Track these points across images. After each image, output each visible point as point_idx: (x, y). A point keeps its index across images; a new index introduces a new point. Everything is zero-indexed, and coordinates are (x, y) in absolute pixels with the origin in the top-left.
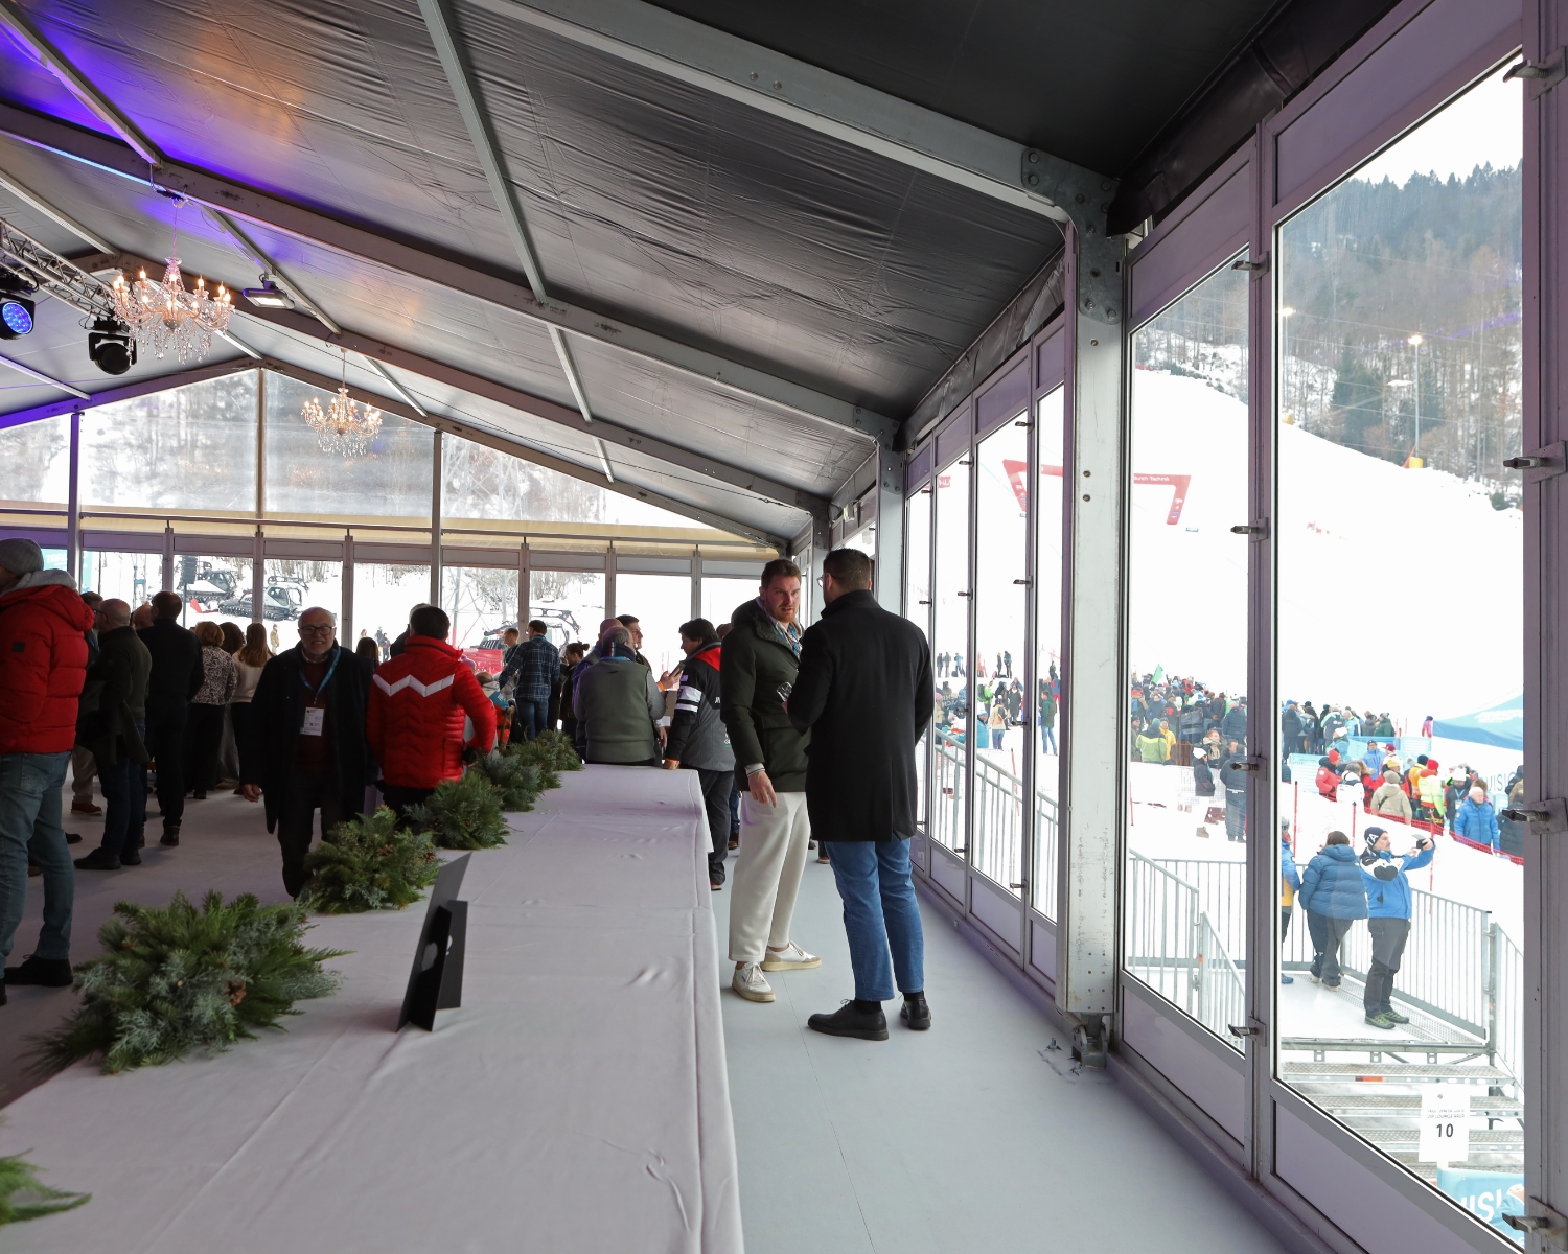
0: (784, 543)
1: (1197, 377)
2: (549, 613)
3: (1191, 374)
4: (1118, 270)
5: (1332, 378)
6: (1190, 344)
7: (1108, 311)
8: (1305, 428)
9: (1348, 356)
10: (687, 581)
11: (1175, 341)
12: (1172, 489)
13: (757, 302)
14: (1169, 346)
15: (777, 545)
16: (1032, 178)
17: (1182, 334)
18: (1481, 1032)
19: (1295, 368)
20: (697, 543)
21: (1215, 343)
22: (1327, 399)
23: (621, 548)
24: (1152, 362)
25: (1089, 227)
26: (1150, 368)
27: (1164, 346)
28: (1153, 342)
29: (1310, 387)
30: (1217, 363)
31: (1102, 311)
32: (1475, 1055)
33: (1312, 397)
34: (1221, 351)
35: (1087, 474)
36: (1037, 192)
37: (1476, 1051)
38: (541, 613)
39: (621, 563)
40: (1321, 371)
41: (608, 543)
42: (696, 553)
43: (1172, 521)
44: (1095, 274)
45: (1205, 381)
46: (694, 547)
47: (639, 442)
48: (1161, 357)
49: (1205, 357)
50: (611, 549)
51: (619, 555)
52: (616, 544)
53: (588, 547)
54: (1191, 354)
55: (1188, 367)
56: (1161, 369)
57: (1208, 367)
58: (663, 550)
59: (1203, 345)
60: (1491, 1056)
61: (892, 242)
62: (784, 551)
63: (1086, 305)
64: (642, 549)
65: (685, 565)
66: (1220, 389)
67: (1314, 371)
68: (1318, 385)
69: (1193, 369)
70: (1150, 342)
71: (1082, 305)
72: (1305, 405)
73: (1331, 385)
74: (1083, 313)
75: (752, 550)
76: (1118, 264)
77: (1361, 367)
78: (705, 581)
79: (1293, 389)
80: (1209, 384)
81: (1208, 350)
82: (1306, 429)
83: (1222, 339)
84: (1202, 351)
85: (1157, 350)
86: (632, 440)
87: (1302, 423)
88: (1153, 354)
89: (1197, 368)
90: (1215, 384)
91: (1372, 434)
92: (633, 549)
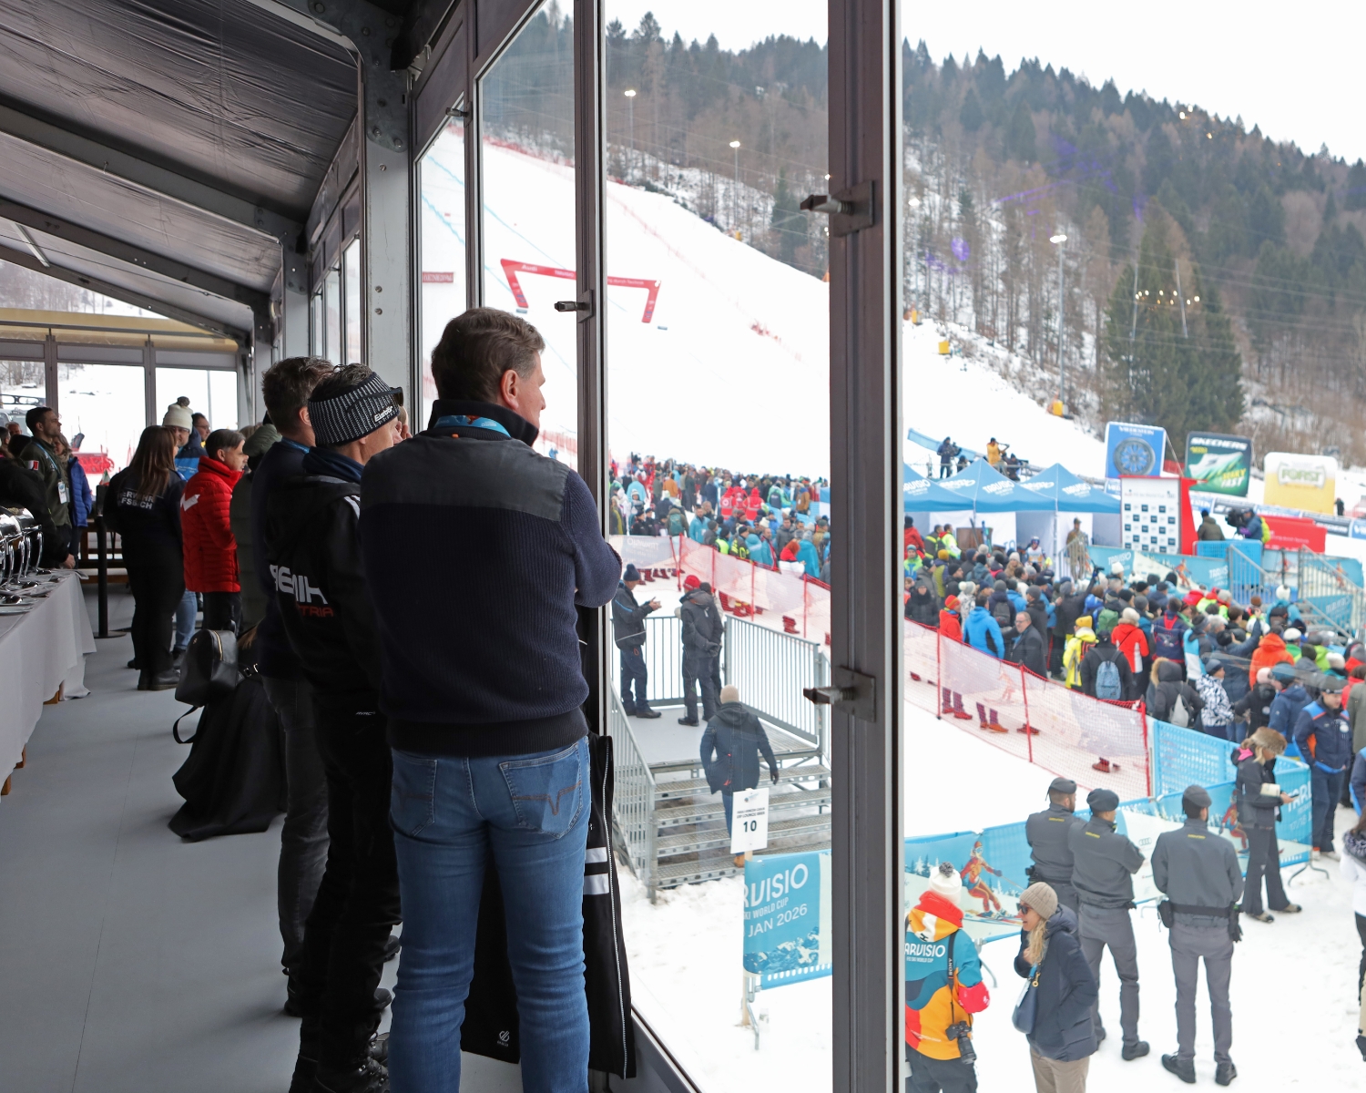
0: (242, 335)
1: (667, 194)
2: (21, 400)
3: (662, 192)
4: (404, 102)
5: (771, 204)
6: (661, 165)
7: (395, 140)
8: (751, 244)
9: (782, 185)
10: (140, 371)
11: (649, 161)
12: (645, 292)
13: (116, 95)
14: (644, 166)
15: (235, 337)
16: (318, 6)
17: (653, 154)
18: (813, 739)
19: (743, 193)
20: (149, 333)
21: (681, 166)
22: (768, 220)
23: (62, 336)
24: (629, 178)
25: (375, 58)
26: (629, 184)
27: (640, 164)
28: (630, 161)
29: (755, 210)
30: (683, 183)
31: (389, 139)
32: (810, 758)
33: (757, 219)
34: (685, 173)
35: (379, 289)
36: (323, 19)
37: (810, 755)
38: (12, 400)
39: (62, 351)
40: (763, 197)
41: (47, 330)
42: (148, 343)
43: (647, 319)
44: (382, 103)
45: (673, 199)
46: (146, 337)
47: (57, 227)
48: (637, 174)
49: (672, 178)
50: (50, 337)
51: (60, 344)
52: (55, 331)
53: (23, 334)
54: (662, 174)
55: (660, 185)
56: (638, 185)
57: (675, 186)
58: (111, 339)
59: (671, 166)
60: (820, 757)
61: (225, 51)
62: (243, 342)
63: (374, 132)
64: (87, 338)
65: (138, 355)
66: (684, 206)
67: (758, 196)
68: (761, 209)
69: (663, 187)
70: (628, 161)
71: (370, 132)
72: (751, 226)
73: (770, 209)
74: (372, 140)
75: (209, 341)
76: (404, 96)
77: (792, 196)
78: (159, 372)
79: (741, 210)
80: (676, 202)
81: (676, 172)
82: (752, 246)
83: (687, 164)
84: (670, 173)
85: (635, 167)
86: (48, 224)
87: (748, 240)
88: (630, 171)
89: (667, 186)
90: (681, 201)
91: (801, 252)
92: (75, 337)
